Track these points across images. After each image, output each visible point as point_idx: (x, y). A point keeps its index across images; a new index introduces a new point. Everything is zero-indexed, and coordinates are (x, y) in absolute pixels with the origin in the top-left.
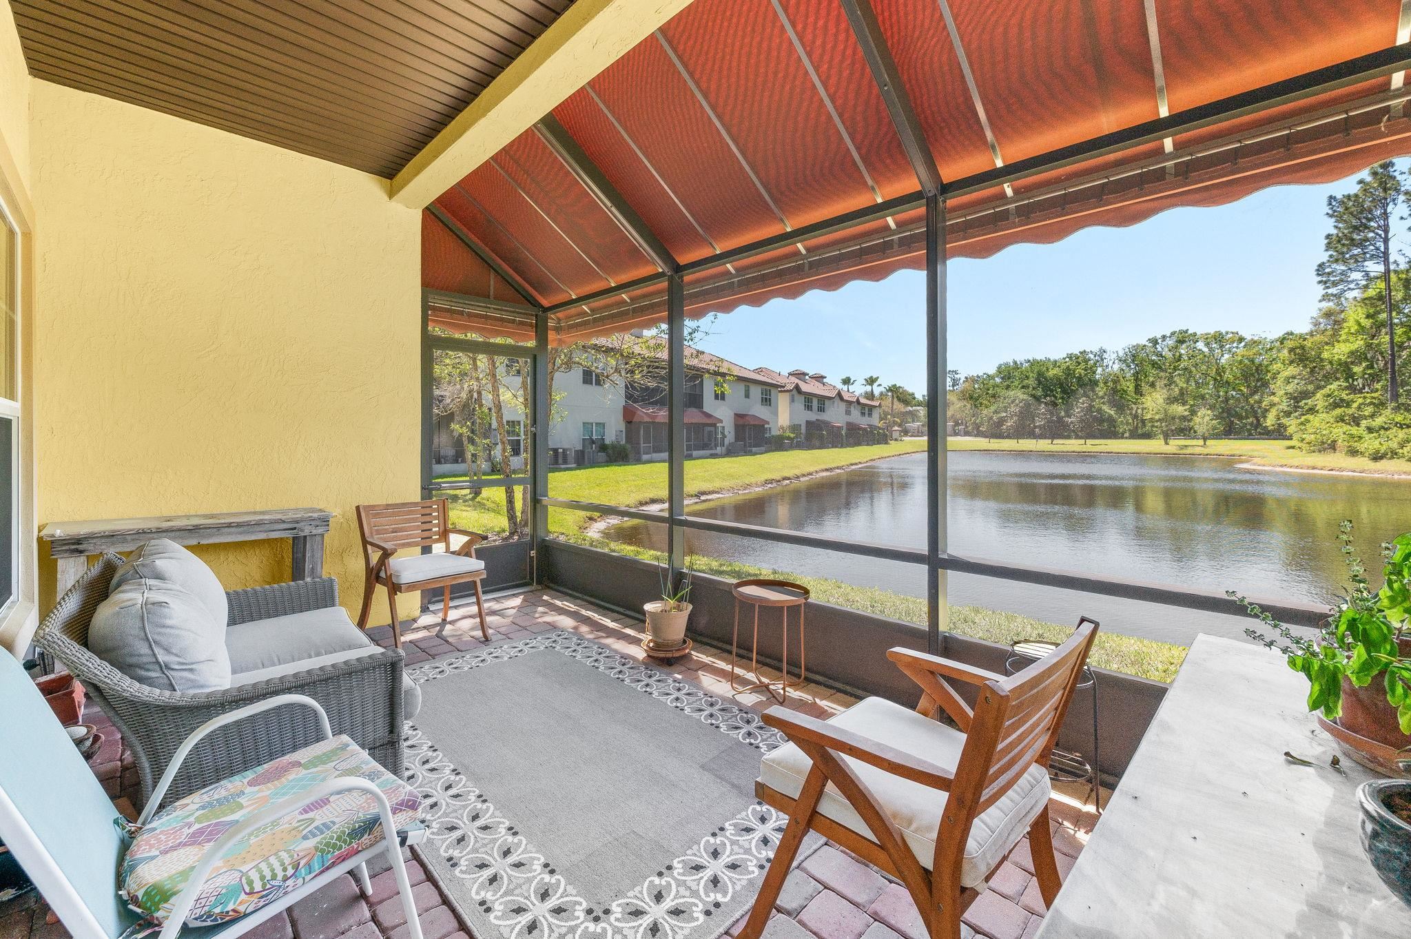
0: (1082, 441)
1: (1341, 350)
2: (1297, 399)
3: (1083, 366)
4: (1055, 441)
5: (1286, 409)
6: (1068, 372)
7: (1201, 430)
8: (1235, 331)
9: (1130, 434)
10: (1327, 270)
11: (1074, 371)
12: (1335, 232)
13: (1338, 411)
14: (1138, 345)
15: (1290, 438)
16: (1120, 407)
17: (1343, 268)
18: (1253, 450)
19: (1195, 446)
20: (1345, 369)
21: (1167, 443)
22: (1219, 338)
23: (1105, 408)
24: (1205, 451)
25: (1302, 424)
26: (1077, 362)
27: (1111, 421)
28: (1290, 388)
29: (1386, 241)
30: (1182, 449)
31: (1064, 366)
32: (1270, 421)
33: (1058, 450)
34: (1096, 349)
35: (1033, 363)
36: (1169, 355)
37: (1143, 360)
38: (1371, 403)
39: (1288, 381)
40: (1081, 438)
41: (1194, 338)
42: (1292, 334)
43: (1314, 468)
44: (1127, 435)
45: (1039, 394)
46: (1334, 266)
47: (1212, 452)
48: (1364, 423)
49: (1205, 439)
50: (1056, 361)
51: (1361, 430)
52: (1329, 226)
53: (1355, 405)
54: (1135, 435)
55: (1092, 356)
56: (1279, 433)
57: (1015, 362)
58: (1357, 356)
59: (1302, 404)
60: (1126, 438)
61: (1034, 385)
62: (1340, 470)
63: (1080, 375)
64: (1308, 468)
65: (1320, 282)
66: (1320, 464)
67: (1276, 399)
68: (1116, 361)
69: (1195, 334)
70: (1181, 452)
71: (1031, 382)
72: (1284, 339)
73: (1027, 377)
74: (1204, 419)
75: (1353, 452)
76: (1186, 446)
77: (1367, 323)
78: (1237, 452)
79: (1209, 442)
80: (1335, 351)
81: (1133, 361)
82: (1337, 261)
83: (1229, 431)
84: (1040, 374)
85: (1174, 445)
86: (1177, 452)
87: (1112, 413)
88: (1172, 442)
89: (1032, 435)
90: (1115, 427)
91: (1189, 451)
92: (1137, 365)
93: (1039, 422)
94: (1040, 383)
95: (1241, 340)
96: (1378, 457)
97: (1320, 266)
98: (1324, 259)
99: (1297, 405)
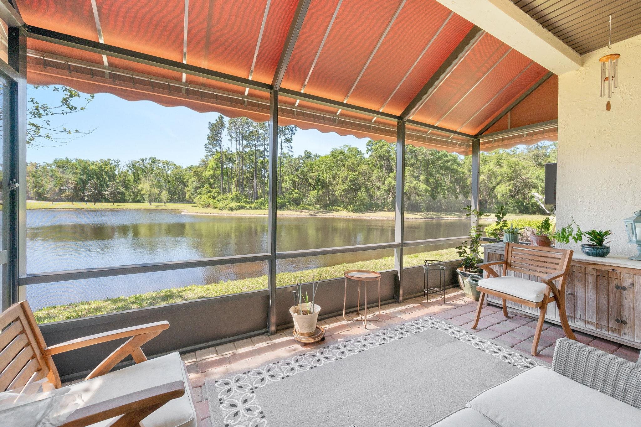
0: (112, 204)
1: (207, 174)
2: (196, 189)
3: (109, 166)
4: (97, 204)
5: (193, 192)
6: (101, 168)
7: (164, 199)
8: (172, 161)
9: (132, 201)
10: (207, 147)
11: (104, 168)
12: (210, 134)
13: (209, 194)
14: (135, 161)
15: (194, 203)
16: (127, 188)
17: (212, 147)
18: (182, 207)
19: (162, 206)
20: (208, 180)
21: (151, 205)
22: (167, 163)
23: (120, 188)
24: (166, 208)
25: (200, 198)
26: (105, 164)
27: (123, 194)
28: (194, 185)
29: (221, 141)
30: (157, 207)
31: (99, 165)
32: (187, 197)
33: (99, 208)
34: (116, 159)
35: (79, 161)
36: (148, 166)
37: (138, 167)
38: (217, 192)
39: (193, 182)
40: (111, 202)
41: (158, 162)
42: (193, 166)
43: (206, 213)
44: (131, 201)
45: (84, 178)
46: (209, 145)
47: (169, 208)
48: (217, 199)
49: (165, 203)
50: (94, 162)
51: (215, 201)
52: (208, 132)
53: (213, 192)
54: (134, 201)
55: (113, 162)
56: (191, 201)
57: (67, 159)
58: (212, 176)
59: (197, 191)
60: (130, 202)
61: (82, 173)
62: (213, 213)
63: (108, 171)
64: (204, 213)
65: (206, 150)
66: (207, 212)
67: (189, 189)
68: (125, 166)
70: (157, 208)
71: (78, 171)
72: (191, 167)
73: (77, 168)
74: (165, 195)
75: (215, 208)
76: (159, 206)
77: (214, 165)
78: (177, 208)
79: (166, 204)
80: (206, 174)
81: (133, 167)
82: (210, 144)
83: (171, 200)
84: (84, 167)
85: (154, 206)
86: (155, 208)
87: (123, 190)
88: (153, 204)
89: (82, 200)
90: (124, 197)
91: (160, 208)
92: (135, 170)
93: (87, 193)
94: (84, 172)
95: (175, 165)
96: (221, 209)
97: (206, 144)
98: (207, 143)
99: (195, 192)
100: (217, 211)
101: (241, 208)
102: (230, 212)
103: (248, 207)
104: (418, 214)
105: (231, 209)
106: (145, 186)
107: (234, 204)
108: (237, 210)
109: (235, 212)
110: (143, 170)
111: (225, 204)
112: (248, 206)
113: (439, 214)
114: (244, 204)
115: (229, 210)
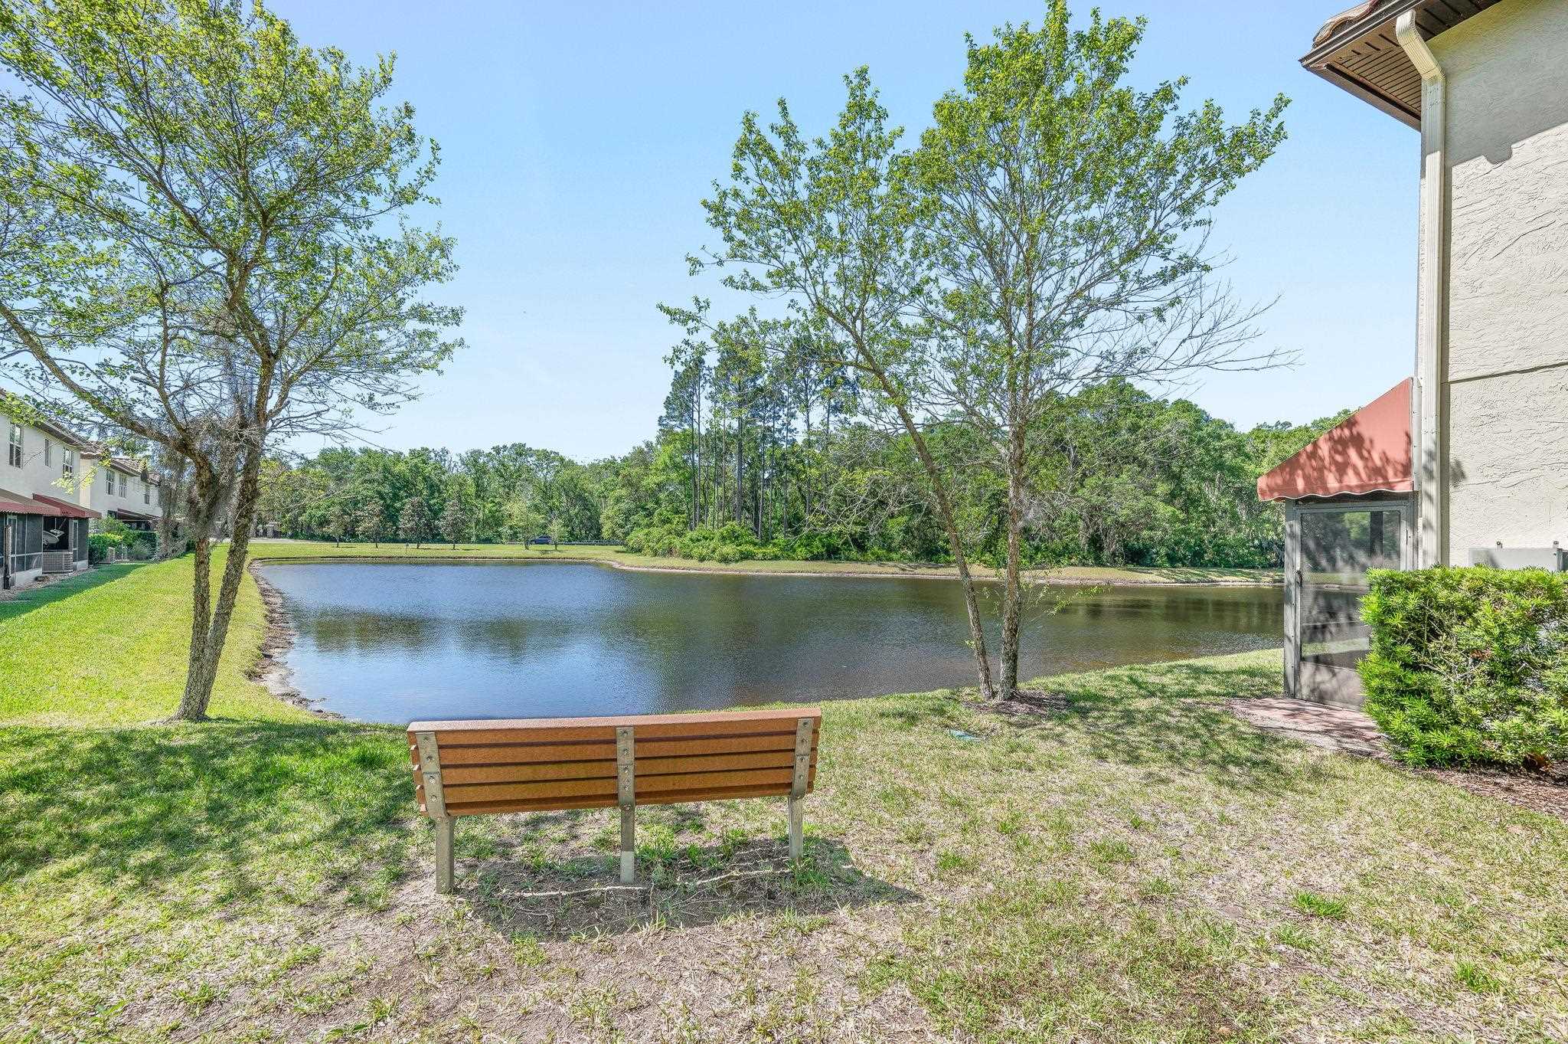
0: (451, 546)
2: (627, 514)
4: (423, 546)
5: (620, 522)
6: (413, 468)
7: (555, 536)
13: (667, 526)
14: (481, 451)
19: (550, 550)
21: (527, 548)
22: (545, 455)
24: (557, 555)
26: (421, 459)
28: (621, 506)
30: (540, 553)
31: (409, 462)
32: (606, 532)
33: (426, 555)
34: (438, 449)
37: (485, 465)
39: (618, 500)
40: (450, 542)
41: (530, 452)
49: (556, 544)
55: (432, 455)
58: (662, 486)
64: (664, 568)
65: (659, 427)
68: (459, 463)
69: (531, 449)
71: (377, 475)
74: (556, 528)
75: (688, 556)
76: (544, 551)
77: (669, 462)
79: (560, 547)
81: (474, 465)
82: (671, 417)
83: (573, 538)
84: (386, 469)
85: (533, 550)
86: (535, 556)
88: (531, 547)
89: (397, 539)
91: (549, 555)
92: (478, 470)
93: (404, 522)
95: (562, 460)
96: (702, 559)
97: (661, 418)
98: (664, 414)
99: (627, 519)
100: (693, 563)
101: (746, 557)
102: (723, 566)
103: (760, 556)
104: (1155, 572)
105: (725, 560)
106: (518, 508)
107: (729, 549)
108: (737, 561)
109: (733, 565)
110: (497, 470)
111: (711, 547)
112: (759, 552)
113: (1205, 573)
114: (751, 548)
115: (720, 561)
